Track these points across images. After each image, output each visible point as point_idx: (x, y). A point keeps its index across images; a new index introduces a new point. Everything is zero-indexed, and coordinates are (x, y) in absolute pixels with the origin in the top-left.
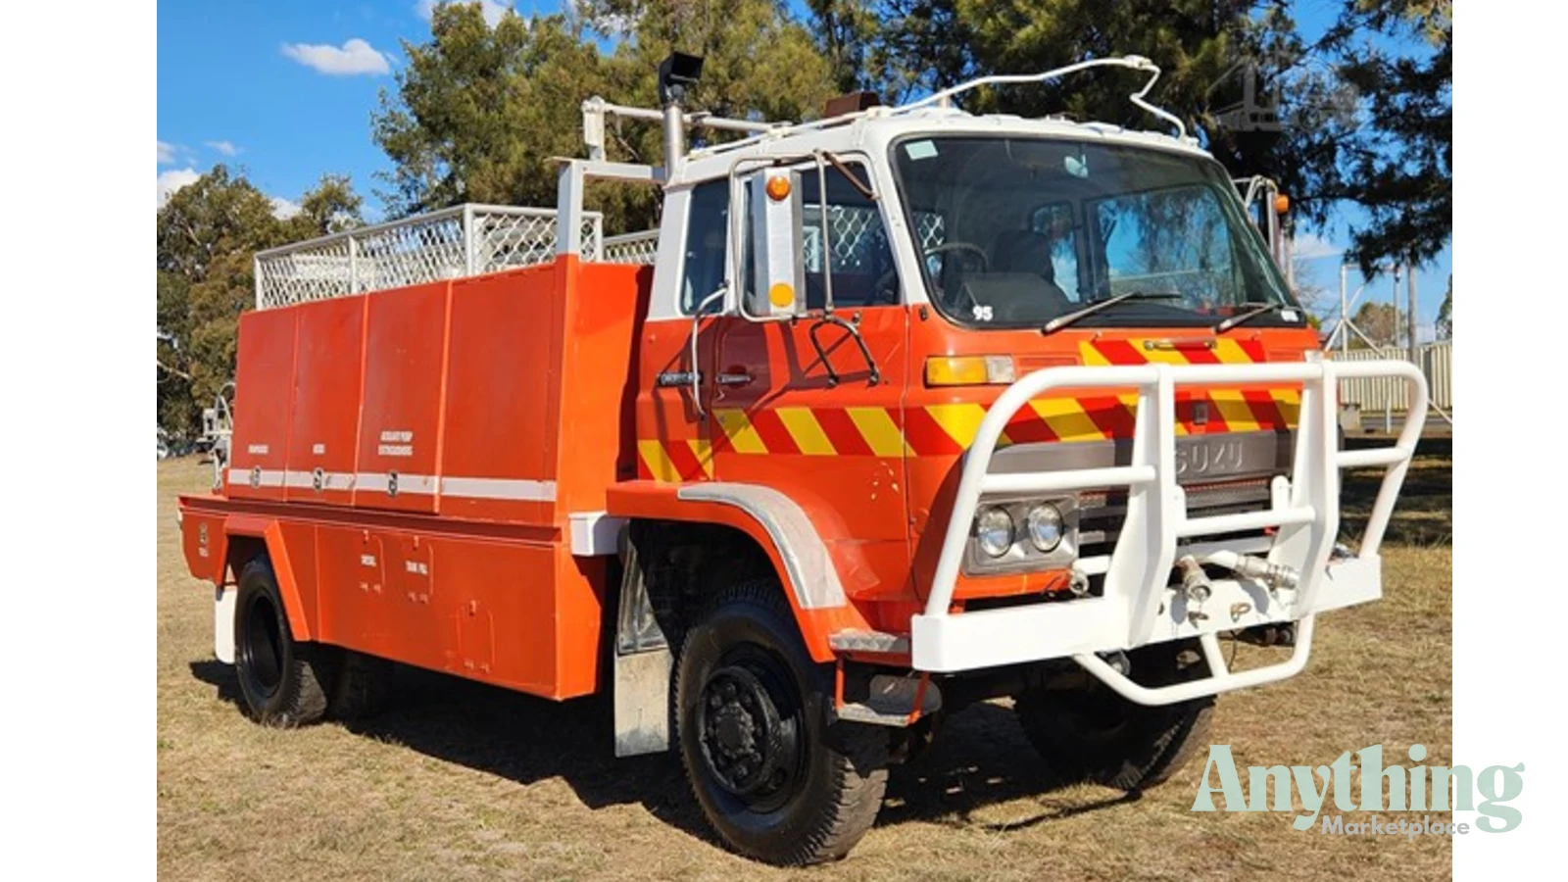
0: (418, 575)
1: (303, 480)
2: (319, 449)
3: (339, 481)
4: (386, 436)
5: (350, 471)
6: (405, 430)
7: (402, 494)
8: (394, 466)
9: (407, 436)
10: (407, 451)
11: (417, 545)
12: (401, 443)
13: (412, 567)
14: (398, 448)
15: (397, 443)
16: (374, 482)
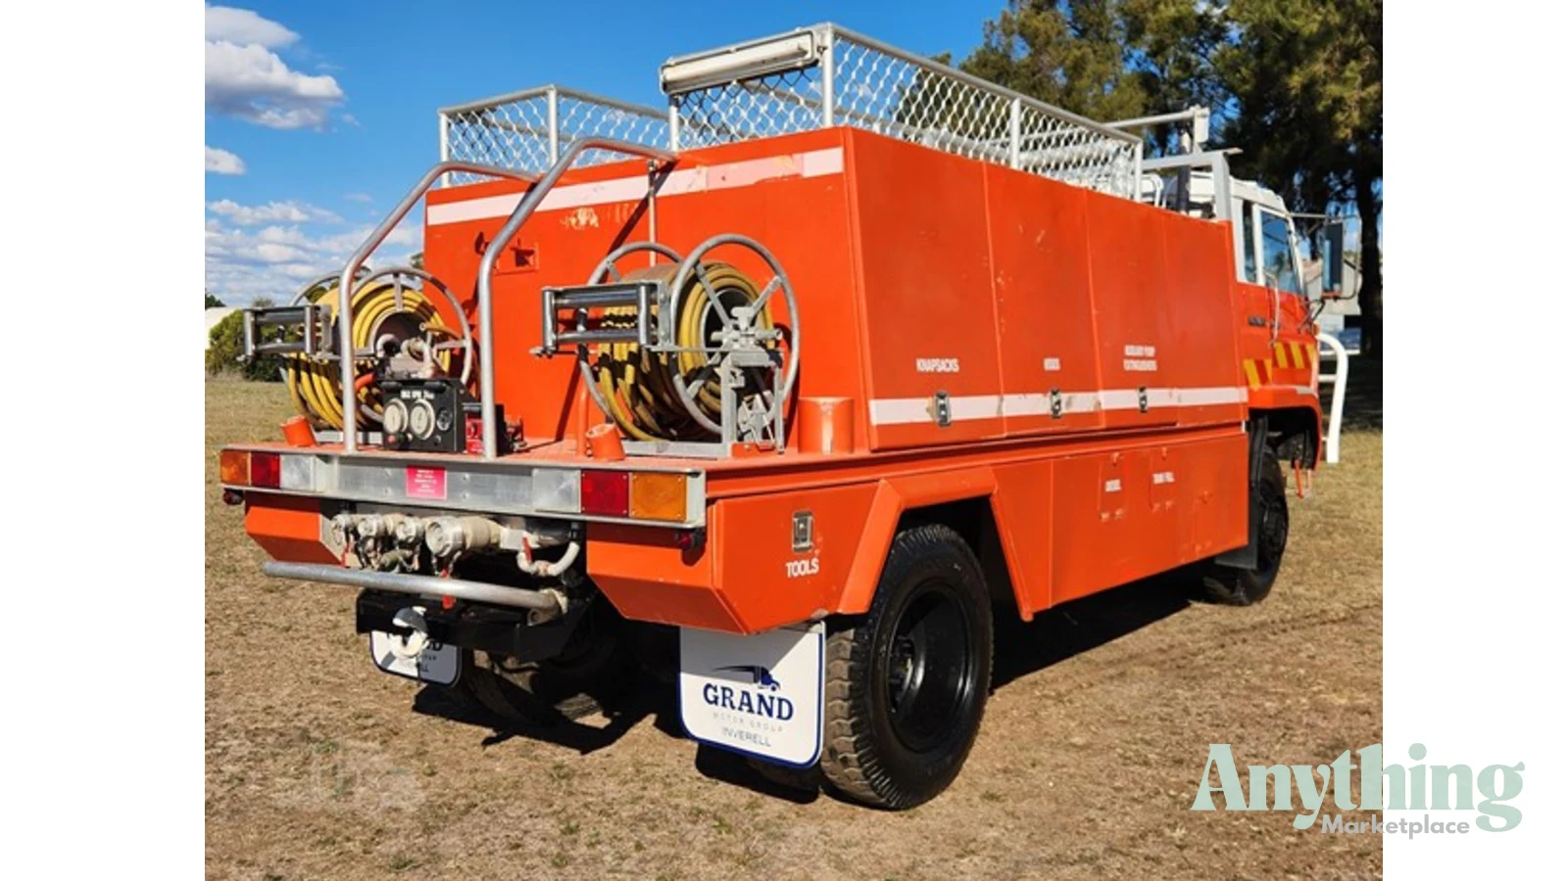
0: (1166, 484)
1: (1035, 404)
2: (1052, 364)
3: (1080, 403)
4: (1130, 350)
5: (1094, 389)
6: (1149, 344)
7: (1152, 409)
8: (1140, 382)
9: (1151, 351)
10: (1151, 366)
11: (1165, 454)
12: (1144, 358)
13: (1158, 479)
14: (1144, 362)
15: (1139, 357)
16: (1124, 399)
